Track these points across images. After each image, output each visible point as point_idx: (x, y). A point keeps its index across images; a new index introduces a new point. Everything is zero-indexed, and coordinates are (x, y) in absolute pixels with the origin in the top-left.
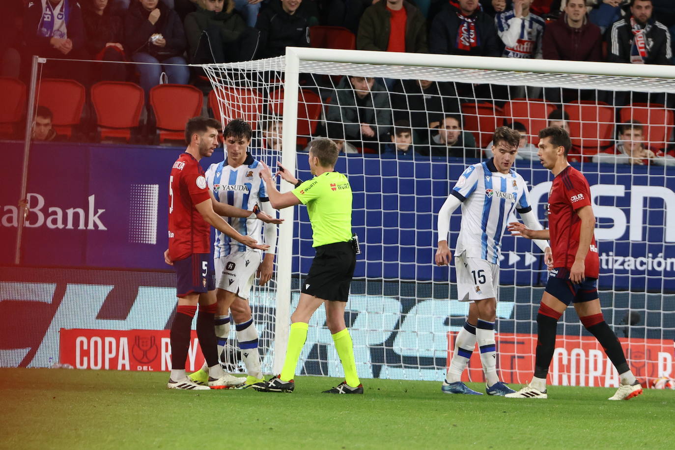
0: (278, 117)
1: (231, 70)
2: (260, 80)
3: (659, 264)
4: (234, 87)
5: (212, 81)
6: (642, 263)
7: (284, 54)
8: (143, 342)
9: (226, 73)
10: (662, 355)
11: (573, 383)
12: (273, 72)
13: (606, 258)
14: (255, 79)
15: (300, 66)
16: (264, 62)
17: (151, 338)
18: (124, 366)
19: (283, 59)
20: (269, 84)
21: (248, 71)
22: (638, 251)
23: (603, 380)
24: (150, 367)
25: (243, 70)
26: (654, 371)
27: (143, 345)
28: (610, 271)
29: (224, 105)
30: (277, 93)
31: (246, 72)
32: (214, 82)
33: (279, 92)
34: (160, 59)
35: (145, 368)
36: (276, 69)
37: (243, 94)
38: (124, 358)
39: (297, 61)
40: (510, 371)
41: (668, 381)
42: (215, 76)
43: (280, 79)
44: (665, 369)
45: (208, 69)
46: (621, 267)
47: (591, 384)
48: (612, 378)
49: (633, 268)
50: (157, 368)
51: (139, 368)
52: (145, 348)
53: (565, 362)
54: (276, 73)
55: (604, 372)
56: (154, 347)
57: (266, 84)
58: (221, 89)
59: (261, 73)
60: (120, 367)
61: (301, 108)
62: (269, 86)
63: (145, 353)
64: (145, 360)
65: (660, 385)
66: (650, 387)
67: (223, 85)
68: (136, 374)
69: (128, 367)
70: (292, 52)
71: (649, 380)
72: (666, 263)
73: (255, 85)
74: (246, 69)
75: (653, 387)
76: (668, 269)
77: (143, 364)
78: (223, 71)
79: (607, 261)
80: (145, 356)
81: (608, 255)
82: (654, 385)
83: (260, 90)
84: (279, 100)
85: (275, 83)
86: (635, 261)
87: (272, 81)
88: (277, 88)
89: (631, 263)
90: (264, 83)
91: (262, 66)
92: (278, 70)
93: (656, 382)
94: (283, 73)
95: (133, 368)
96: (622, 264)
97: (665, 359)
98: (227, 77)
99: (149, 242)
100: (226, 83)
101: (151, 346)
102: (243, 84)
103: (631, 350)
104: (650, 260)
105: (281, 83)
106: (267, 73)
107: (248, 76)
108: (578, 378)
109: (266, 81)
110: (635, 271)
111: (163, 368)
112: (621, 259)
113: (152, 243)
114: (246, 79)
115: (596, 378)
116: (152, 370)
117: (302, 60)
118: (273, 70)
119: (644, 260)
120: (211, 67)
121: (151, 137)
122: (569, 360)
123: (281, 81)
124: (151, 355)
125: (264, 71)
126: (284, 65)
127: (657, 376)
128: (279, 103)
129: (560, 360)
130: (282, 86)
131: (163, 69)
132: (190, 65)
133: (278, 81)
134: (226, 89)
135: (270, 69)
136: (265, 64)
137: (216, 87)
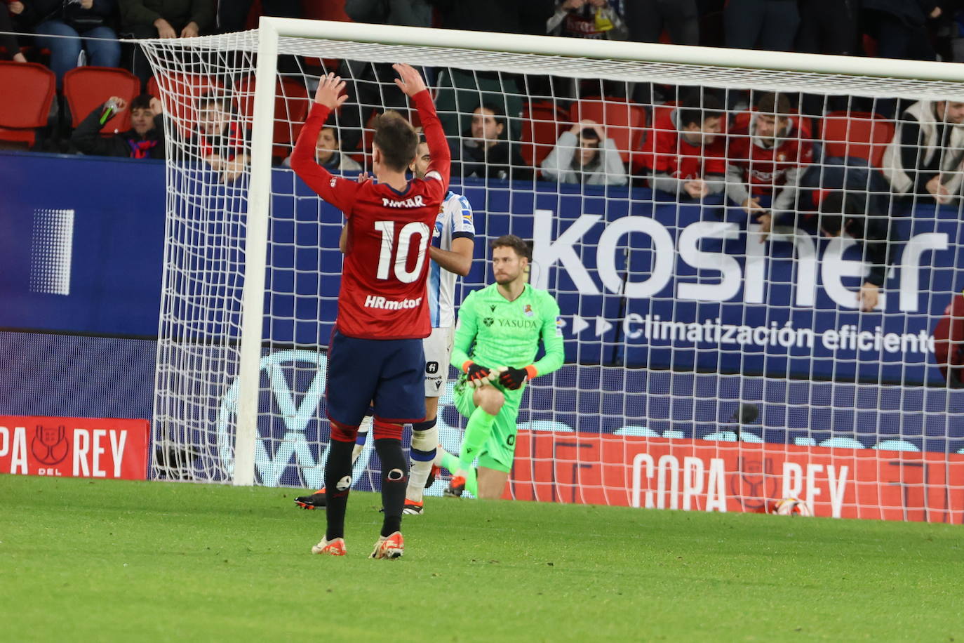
0: (246, 117)
1: (180, 48)
2: (222, 64)
3: (786, 337)
4: (184, 72)
5: (152, 63)
6: (762, 336)
7: (256, 26)
8: (47, 434)
9: (173, 52)
10: (788, 467)
11: (661, 504)
12: (240, 53)
13: (712, 326)
14: (214, 61)
15: (280, 45)
16: (229, 38)
17: (59, 428)
18: (19, 468)
19: (255, 35)
20: (234, 69)
21: (204, 50)
22: (755, 317)
23: (703, 500)
24: (56, 470)
25: (198, 49)
26: (776, 490)
27: (47, 439)
28: (714, 345)
29: (168, 97)
30: (245, 82)
31: (201, 51)
32: (155, 66)
33: (249, 81)
34: (81, 30)
35: (50, 471)
36: (245, 49)
37: (197, 83)
38: (19, 457)
39: (276, 37)
40: (571, 485)
41: (796, 505)
42: (156, 55)
43: (251, 63)
44: (792, 487)
45: (147, 47)
46: (733, 341)
47: (687, 505)
48: (716, 498)
49: (749, 341)
50: (67, 472)
51: (41, 471)
52: (50, 443)
53: (650, 474)
54: (244, 54)
55: (705, 490)
56: (63, 443)
57: (230, 69)
58: (166, 75)
59: (223, 54)
60: (13, 470)
61: (279, 104)
62: (234, 72)
63: (50, 451)
64: (50, 460)
65: (785, 509)
66: (770, 511)
67: (168, 70)
68: (35, 480)
69: (25, 471)
70: (269, 24)
71: (769, 502)
72: (796, 336)
73: (214, 70)
74: (201, 48)
75: (774, 513)
76: (800, 344)
77: (47, 465)
78: (170, 50)
79: (713, 331)
80: (50, 455)
81: (714, 323)
82: (776, 510)
83: (221, 77)
84: (248, 92)
85: (242, 68)
86: (753, 332)
87: (239, 65)
88: (246, 75)
89: (746, 334)
90: (227, 67)
91: (225, 43)
92: (248, 50)
93: (779, 506)
94: (255, 55)
95: (33, 471)
96: (735, 335)
97: (793, 473)
98: (175, 57)
99: (59, 293)
100: (172, 66)
101: (59, 441)
102: (197, 69)
103: (743, 459)
104: (774, 331)
105: (251, 68)
106: (231, 53)
107: (205, 57)
108: (668, 498)
109: (231, 65)
110: (753, 347)
111: (76, 472)
112: (731, 329)
113: (63, 293)
114: (201, 62)
115: (693, 498)
116: (60, 474)
117: (282, 35)
118: (240, 49)
119: (765, 330)
120: (151, 44)
121: (64, 141)
122: (656, 472)
123: (251, 65)
124: (58, 453)
125: (227, 51)
126: (255, 43)
127: (780, 497)
128: (247, 96)
129: (644, 472)
130: (252, 73)
131: (83, 45)
132: (122, 40)
133: (247, 65)
134: (172, 75)
135: (235, 49)
136: (228, 41)
137: (158, 72)
